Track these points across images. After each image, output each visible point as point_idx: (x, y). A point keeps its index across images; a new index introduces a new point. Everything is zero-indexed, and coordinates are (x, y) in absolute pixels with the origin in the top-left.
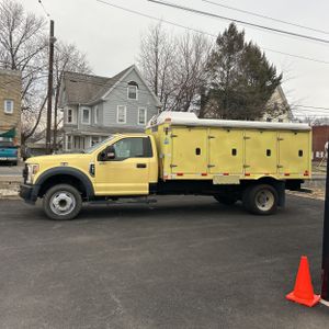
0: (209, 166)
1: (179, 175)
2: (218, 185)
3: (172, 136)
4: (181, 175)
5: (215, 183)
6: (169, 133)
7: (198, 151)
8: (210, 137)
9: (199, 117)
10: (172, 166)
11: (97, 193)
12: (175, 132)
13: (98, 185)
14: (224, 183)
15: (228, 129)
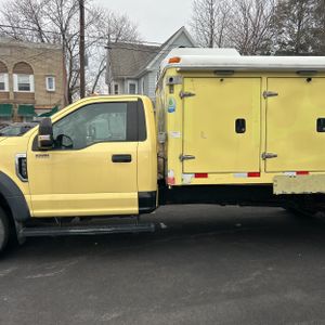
0: (266, 157)
1: (198, 175)
2: (284, 196)
3: (183, 96)
4: (204, 175)
5: (277, 191)
6: (178, 89)
7: (240, 126)
8: (267, 95)
9: (243, 52)
10: (183, 158)
11: (35, 212)
12: (189, 85)
13: (36, 198)
14: (298, 191)
15: (308, 74)
